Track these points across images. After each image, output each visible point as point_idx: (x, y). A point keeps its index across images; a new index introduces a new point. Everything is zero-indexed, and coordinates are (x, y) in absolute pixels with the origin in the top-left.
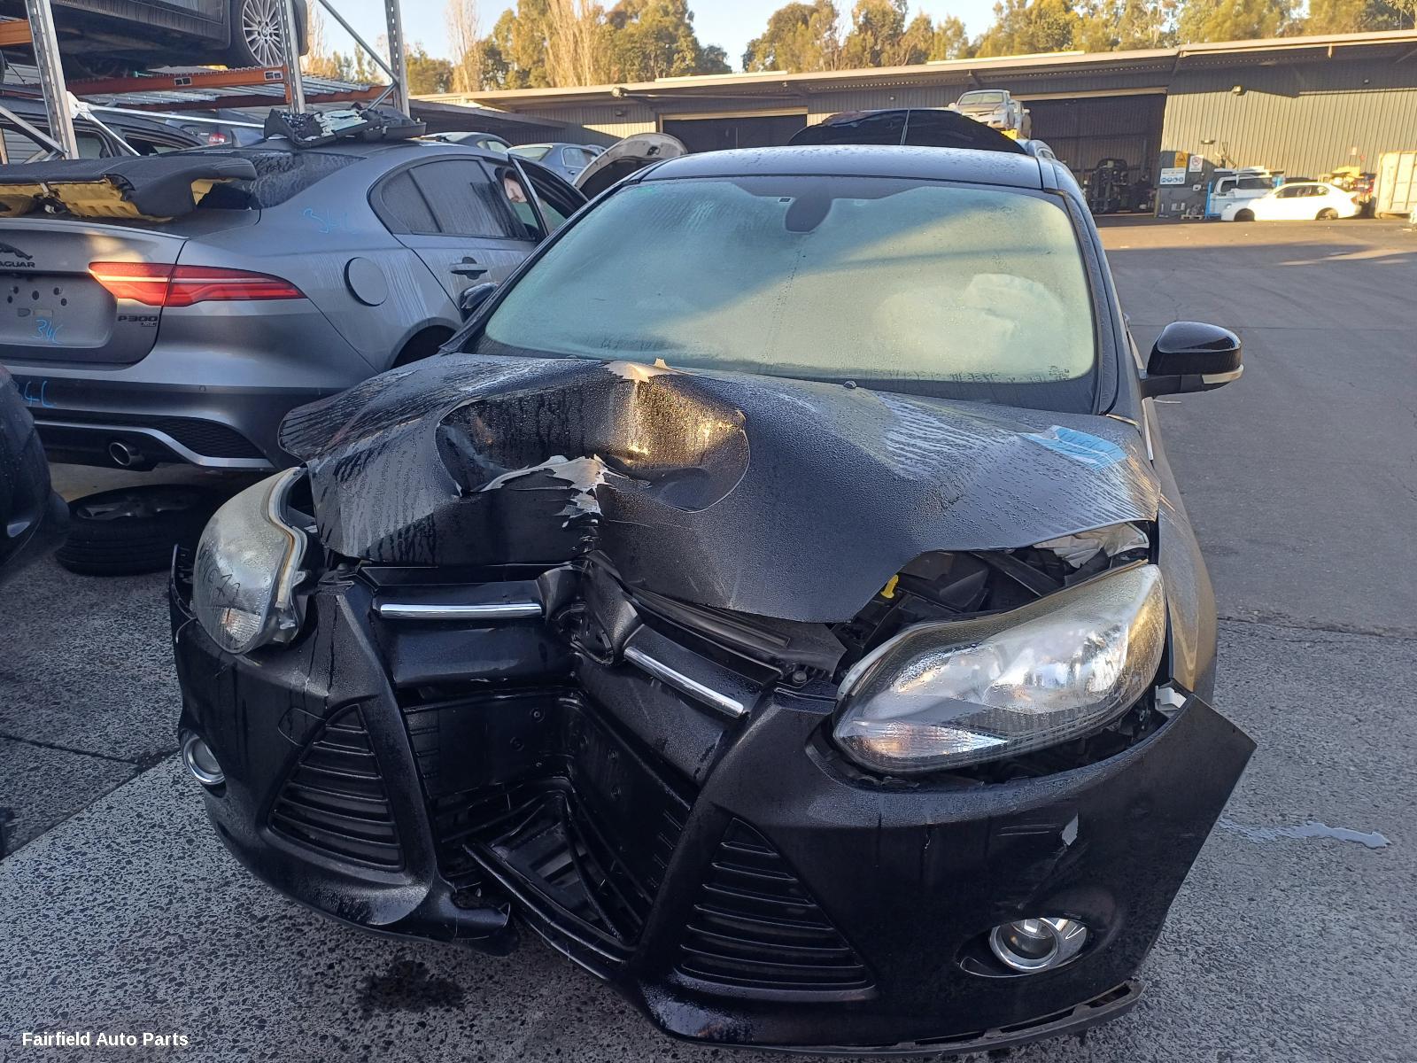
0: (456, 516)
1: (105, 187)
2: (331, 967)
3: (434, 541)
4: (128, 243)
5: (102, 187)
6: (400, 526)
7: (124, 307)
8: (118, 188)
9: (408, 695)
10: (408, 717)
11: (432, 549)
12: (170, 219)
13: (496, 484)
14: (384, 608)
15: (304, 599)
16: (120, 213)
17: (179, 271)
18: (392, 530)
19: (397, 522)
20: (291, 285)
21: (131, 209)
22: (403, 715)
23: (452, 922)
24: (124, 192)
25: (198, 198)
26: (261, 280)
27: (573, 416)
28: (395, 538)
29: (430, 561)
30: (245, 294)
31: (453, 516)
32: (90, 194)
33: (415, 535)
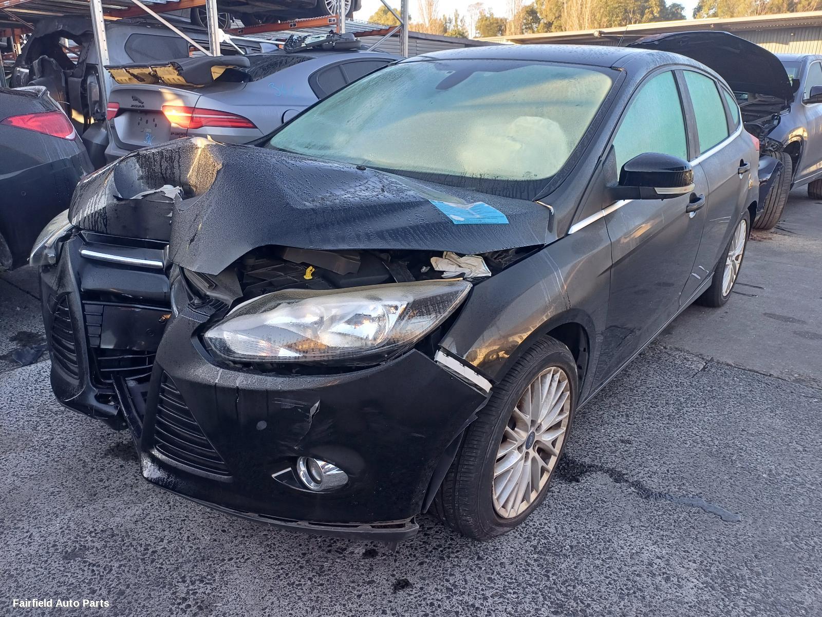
0: (116, 210)
1: (171, 69)
2: (109, 434)
3: (106, 221)
4: (179, 96)
5: (170, 68)
6: (92, 212)
7: (174, 128)
8: (176, 69)
9: (89, 295)
10: (86, 306)
11: (105, 226)
12: (203, 86)
13: (139, 196)
14: (84, 252)
15: (61, 244)
16: (179, 82)
17: (196, 111)
18: (89, 213)
19: (91, 210)
20: (250, 122)
21: (182, 80)
22: (83, 305)
23: (92, 407)
24: (178, 71)
25: (215, 76)
26: (234, 117)
27: (176, 164)
28: (90, 217)
29: (105, 232)
30: (229, 124)
31: (115, 209)
32: (167, 72)
33: (98, 218)
